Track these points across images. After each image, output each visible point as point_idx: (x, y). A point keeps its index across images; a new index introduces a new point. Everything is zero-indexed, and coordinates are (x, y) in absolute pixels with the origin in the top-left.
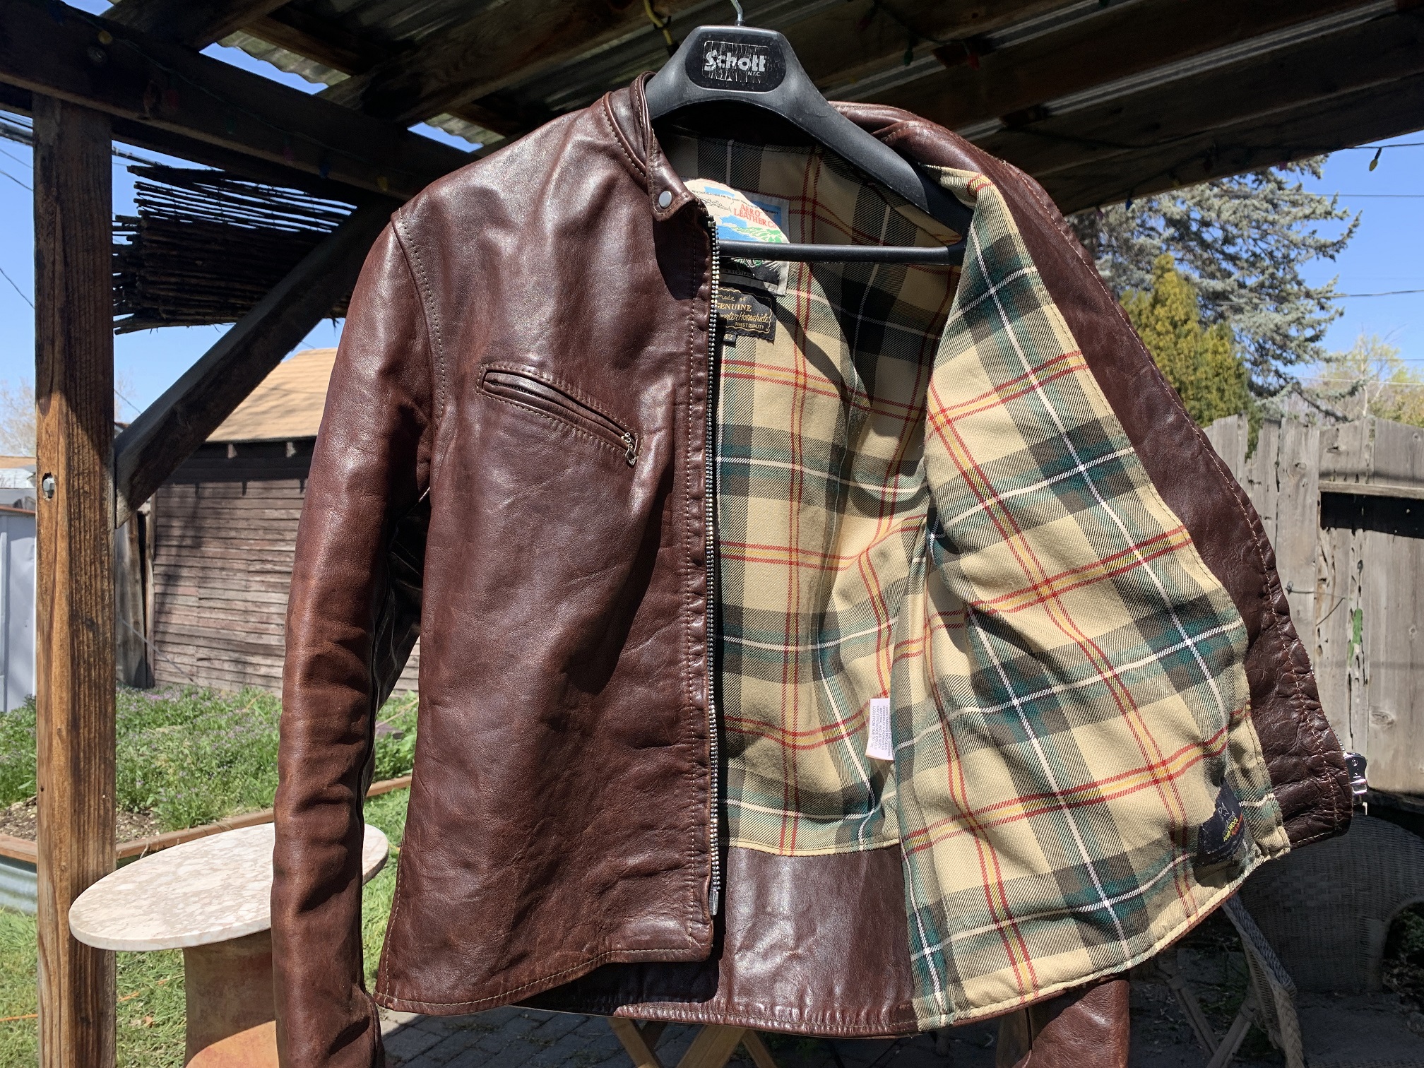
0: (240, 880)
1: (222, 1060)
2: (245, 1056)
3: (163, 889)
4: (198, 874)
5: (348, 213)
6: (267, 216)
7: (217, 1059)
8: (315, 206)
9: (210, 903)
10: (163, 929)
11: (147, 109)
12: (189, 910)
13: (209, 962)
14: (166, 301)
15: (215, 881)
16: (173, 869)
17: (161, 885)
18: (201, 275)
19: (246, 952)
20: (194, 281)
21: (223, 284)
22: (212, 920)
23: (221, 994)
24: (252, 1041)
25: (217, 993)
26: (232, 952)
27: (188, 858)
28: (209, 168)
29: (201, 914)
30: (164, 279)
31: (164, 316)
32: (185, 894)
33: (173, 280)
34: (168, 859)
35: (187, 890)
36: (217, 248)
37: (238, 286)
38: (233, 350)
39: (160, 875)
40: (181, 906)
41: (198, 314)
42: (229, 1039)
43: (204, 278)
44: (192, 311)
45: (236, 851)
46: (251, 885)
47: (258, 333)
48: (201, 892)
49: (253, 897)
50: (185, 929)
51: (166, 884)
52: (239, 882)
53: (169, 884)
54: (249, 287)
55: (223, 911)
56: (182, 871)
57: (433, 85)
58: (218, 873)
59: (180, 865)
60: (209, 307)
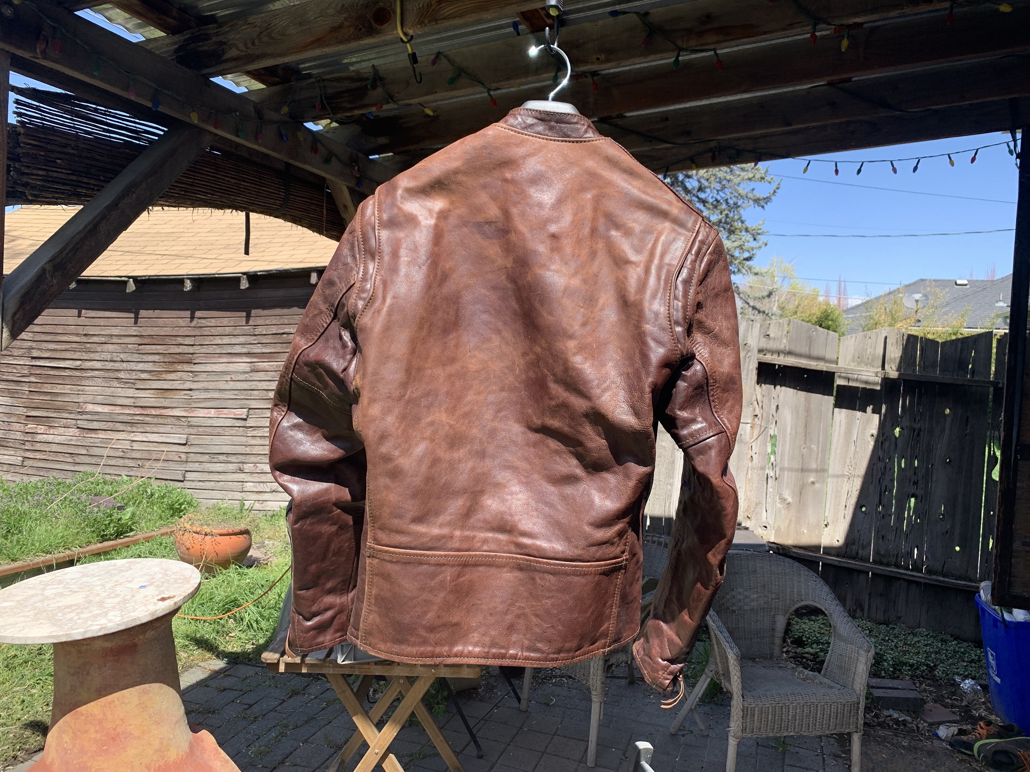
0: (99, 598)
1: (86, 717)
2: (104, 714)
3: (39, 604)
4: (61, 595)
5: (162, 133)
6: (105, 130)
7: (83, 718)
8: (137, 126)
9: (82, 612)
10: (54, 629)
11: (38, 51)
12: (69, 616)
13: (80, 652)
14: (33, 187)
15: (79, 598)
16: (40, 592)
17: (36, 602)
18: (59, 170)
19: (108, 645)
20: (55, 175)
21: (74, 178)
22: (90, 622)
23: (88, 674)
24: (110, 704)
25: (85, 673)
26: (98, 645)
27: (46, 585)
28: (63, 92)
29: (78, 619)
30: (35, 172)
31: (30, 198)
32: (59, 607)
33: (41, 173)
34: (32, 586)
35: (60, 604)
36: (72, 151)
37: (85, 180)
38: (86, 227)
39: (32, 596)
40: (60, 614)
41: (53, 197)
42: (92, 703)
43: (62, 173)
44: (50, 196)
45: (84, 579)
46: (108, 601)
47: (103, 216)
48: (71, 606)
49: (114, 607)
50: (71, 628)
51: (39, 601)
52: (97, 599)
53: (43, 601)
54: (92, 182)
55: (96, 616)
56: (48, 593)
57: (234, 53)
58: (77, 594)
59: (44, 589)
60: (63, 193)
